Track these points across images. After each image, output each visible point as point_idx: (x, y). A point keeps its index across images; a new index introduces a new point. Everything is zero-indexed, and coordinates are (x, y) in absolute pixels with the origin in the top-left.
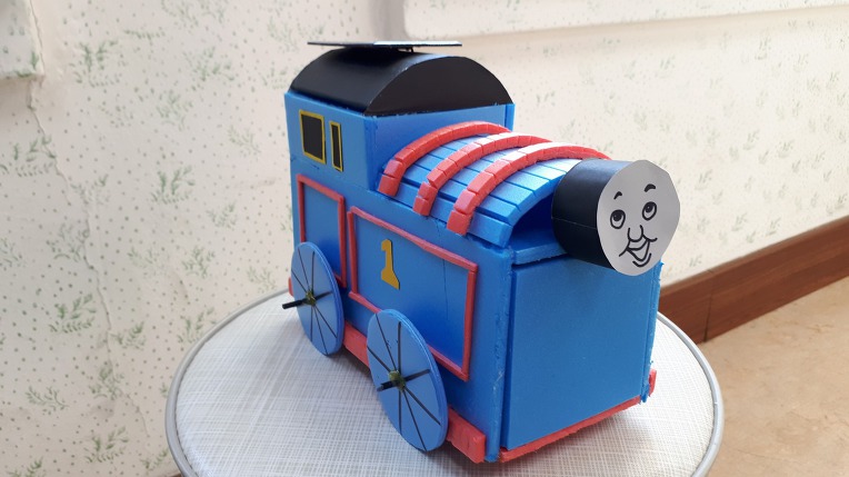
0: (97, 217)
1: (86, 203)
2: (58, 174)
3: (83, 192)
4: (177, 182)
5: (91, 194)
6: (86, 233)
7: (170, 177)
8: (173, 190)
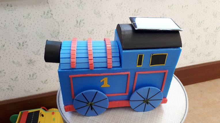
0: (61, 29)
1: (59, 26)
2: (53, 19)
3: (58, 23)
5: (60, 24)
6: (59, 33)
7: (79, 21)
8: (80, 24)
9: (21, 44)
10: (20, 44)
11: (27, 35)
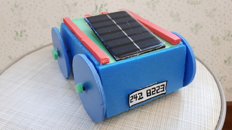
1: (70, 11)
3: (69, 7)
4: (101, 9)
7: (99, 7)
9: (19, 33)
10: (17, 33)
11: (26, 21)
